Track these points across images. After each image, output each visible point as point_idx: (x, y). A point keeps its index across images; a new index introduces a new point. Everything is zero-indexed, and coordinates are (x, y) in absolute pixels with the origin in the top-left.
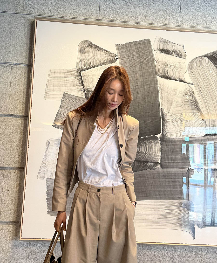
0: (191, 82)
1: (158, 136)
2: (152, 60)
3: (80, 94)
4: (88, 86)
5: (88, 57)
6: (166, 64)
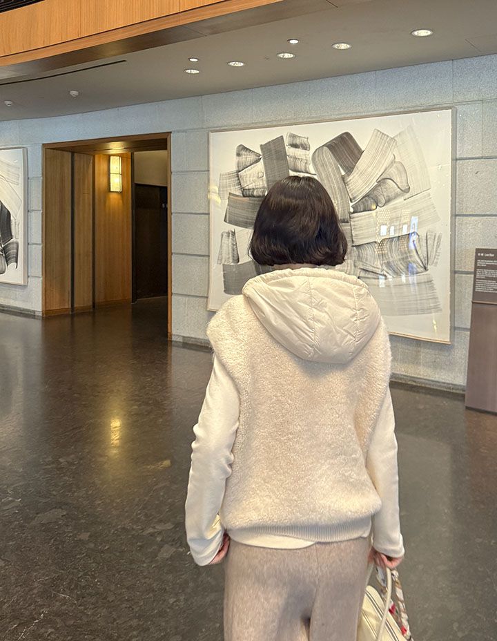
3: (239, 193)
4: (244, 185)
5: (243, 159)
6: (295, 158)
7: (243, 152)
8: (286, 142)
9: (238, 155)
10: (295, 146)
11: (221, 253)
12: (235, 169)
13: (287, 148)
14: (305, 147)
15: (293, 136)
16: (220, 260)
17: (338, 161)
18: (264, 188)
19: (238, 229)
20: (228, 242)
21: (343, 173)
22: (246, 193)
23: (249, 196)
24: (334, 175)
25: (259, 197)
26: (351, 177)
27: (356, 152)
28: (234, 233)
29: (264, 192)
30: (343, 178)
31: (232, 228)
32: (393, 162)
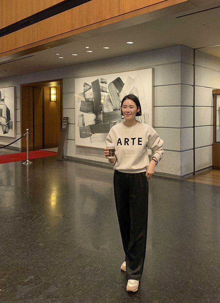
0: (109, 92)
1: (102, 112)
2: (99, 86)
3: (84, 100)
4: (86, 97)
5: (86, 88)
6: (103, 87)
7: (86, 85)
8: (100, 81)
9: (84, 86)
10: (102, 82)
11: (79, 123)
12: (83, 92)
13: (100, 83)
14: (106, 83)
15: (102, 79)
16: (78, 125)
17: (116, 88)
18: (92, 98)
19: (84, 114)
20: (81, 118)
21: (118, 92)
22: (87, 100)
23: (88, 101)
24: (115, 93)
25: (91, 101)
26: (120, 94)
27: (122, 84)
28: (83, 115)
29: (93, 100)
30: (118, 94)
31: (82, 113)
32: (134, 88)
